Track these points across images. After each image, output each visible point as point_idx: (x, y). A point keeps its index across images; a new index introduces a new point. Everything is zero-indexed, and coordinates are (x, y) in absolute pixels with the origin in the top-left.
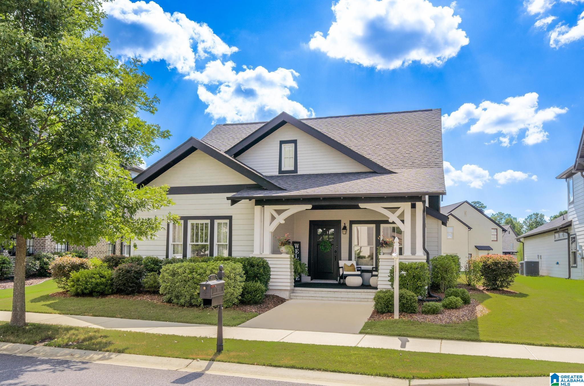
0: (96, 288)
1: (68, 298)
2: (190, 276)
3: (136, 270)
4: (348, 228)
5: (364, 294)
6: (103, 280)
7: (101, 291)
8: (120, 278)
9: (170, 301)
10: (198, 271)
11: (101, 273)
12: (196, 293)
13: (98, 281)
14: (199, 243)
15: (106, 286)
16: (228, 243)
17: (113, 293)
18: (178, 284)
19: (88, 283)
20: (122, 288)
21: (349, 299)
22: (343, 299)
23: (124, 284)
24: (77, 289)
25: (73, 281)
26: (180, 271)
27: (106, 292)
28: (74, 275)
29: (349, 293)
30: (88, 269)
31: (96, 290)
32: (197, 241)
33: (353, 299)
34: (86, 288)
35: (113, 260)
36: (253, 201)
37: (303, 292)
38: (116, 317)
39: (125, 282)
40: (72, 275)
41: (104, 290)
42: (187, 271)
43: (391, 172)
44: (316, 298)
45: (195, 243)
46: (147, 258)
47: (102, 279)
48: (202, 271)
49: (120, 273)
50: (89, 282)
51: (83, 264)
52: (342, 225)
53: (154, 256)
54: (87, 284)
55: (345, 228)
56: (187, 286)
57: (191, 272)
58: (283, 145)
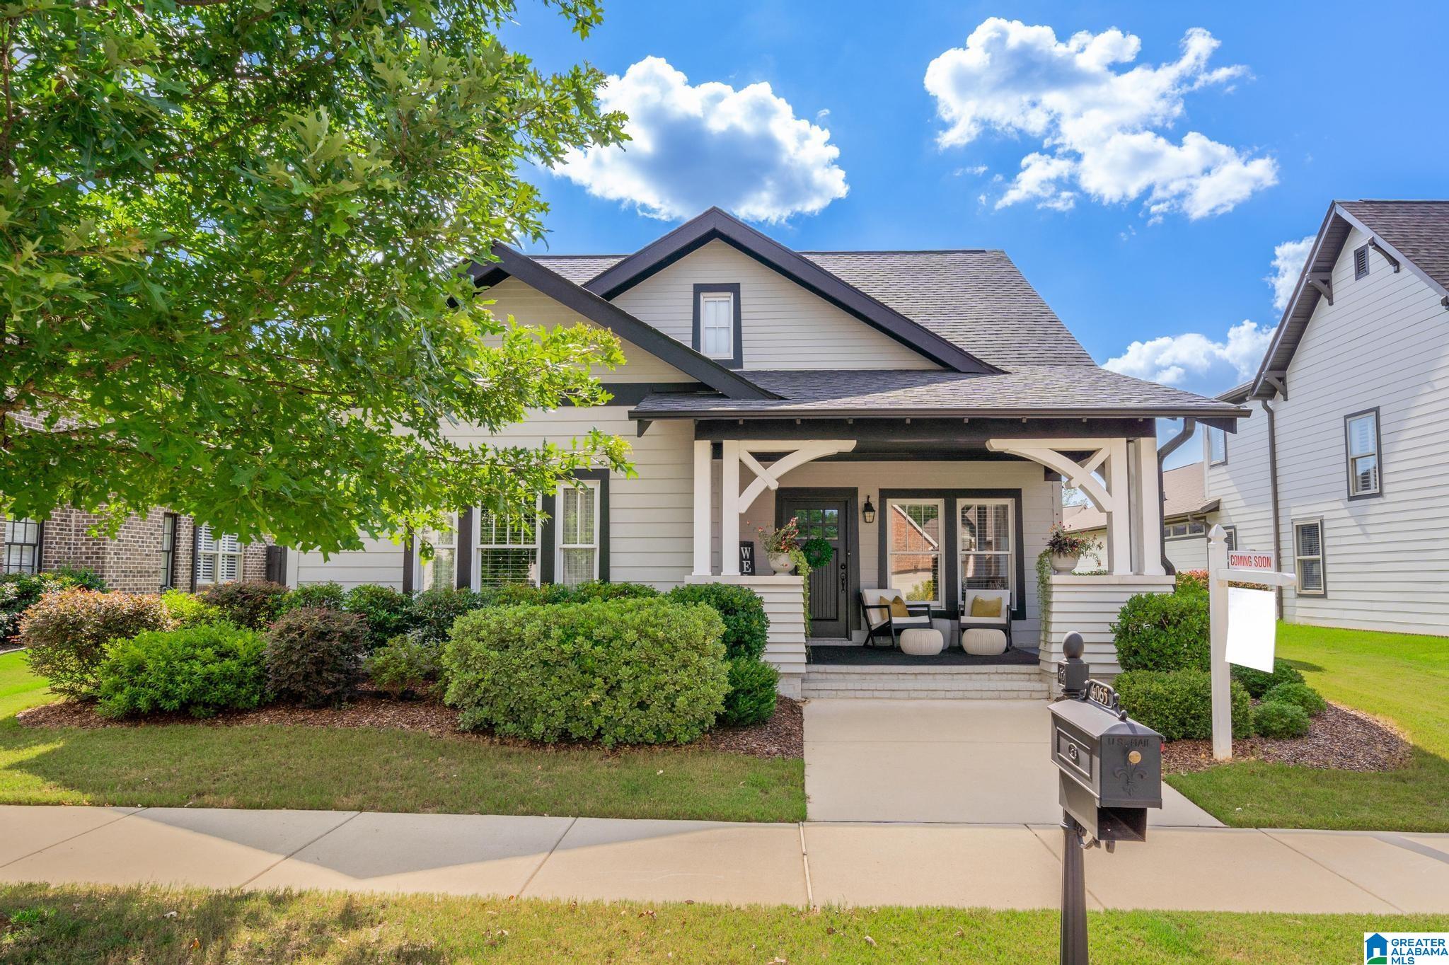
0: (204, 694)
1: (100, 728)
2: (568, 647)
3: (346, 628)
4: (876, 505)
5: (997, 677)
6: (231, 665)
7: (223, 702)
8: (295, 658)
9: (485, 729)
10: (596, 632)
11: (217, 642)
12: (587, 703)
13: (214, 668)
14: (508, 546)
15: (240, 684)
16: (596, 544)
17: (263, 706)
18: (523, 675)
19: (179, 678)
20: (300, 687)
21: (967, 694)
22: (949, 695)
23: (307, 676)
24: (133, 699)
25: (114, 669)
26: (530, 630)
27: (241, 705)
28: (114, 649)
29: (955, 677)
30: (162, 629)
31: (207, 698)
32: (501, 540)
33: (979, 695)
34: (167, 695)
35: (244, 599)
36: (690, 424)
37: (828, 676)
38: (337, 809)
39: (311, 668)
40: (112, 650)
41: (232, 696)
42: (556, 632)
43: (993, 371)
44: (877, 694)
45: (494, 546)
46: (359, 592)
47: (227, 661)
48: (606, 630)
49: (293, 641)
50: (179, 674)
51: (142, 614)
52: (861, 501)
53: (382, 585)
54: (172, 681)
55: (868, 507)
56: (554, 679)
57: (569, 636)
58: (702, 296)
